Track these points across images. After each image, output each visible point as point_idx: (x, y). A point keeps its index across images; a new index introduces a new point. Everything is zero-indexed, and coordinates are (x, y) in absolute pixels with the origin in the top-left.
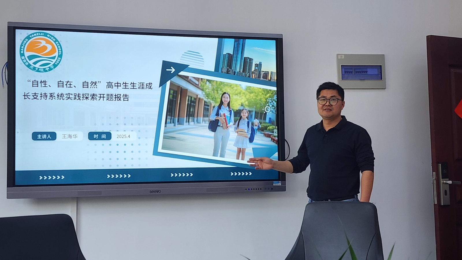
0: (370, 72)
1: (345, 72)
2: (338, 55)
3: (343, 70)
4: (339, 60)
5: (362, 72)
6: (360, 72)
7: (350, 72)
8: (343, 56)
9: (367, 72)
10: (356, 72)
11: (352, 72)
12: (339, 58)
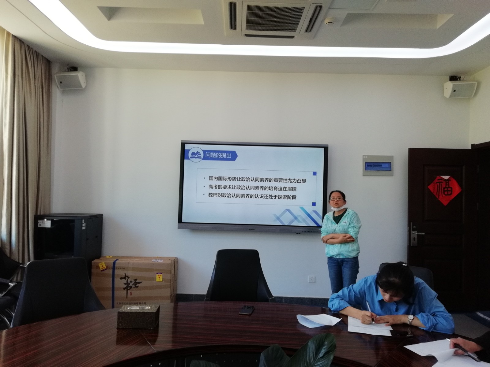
0: (383, 165)
1: (368, 166)
2: (363, 156)
3: (367, 164)
4: (364, 159)
5: (379, 166)
6: (377, 166)
7: (370, 166)
8: (367, 156)
9: (381, 166)
10: (375, 166)
11: (372, 166)
12: (364, 157)
